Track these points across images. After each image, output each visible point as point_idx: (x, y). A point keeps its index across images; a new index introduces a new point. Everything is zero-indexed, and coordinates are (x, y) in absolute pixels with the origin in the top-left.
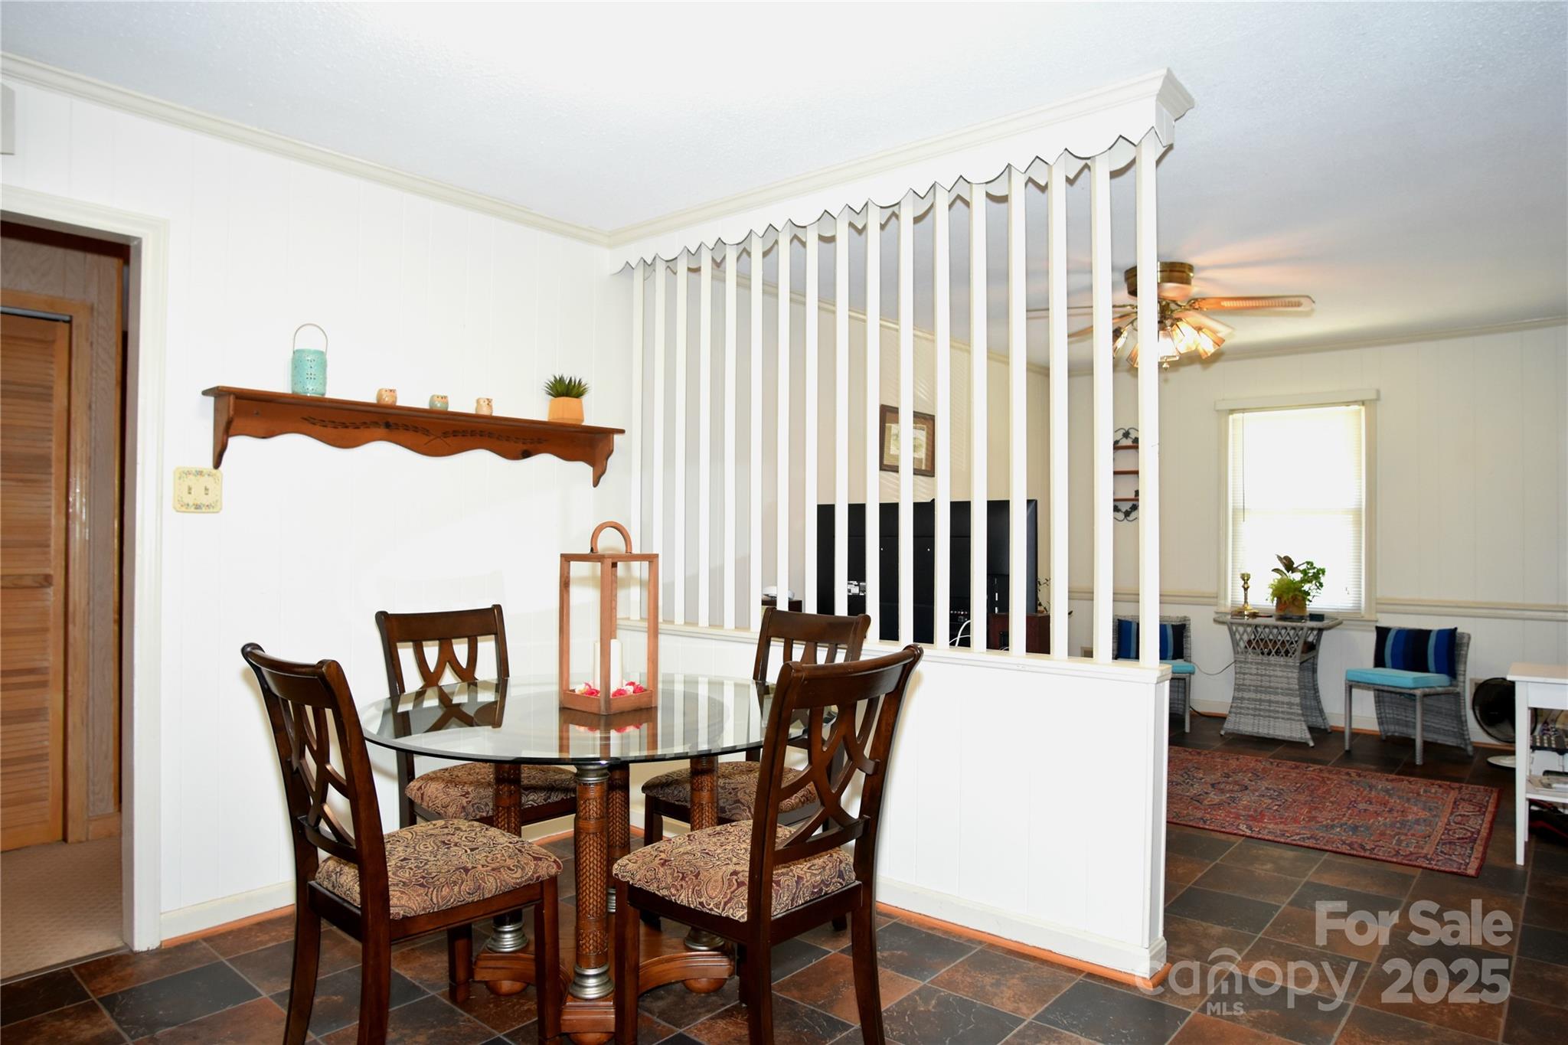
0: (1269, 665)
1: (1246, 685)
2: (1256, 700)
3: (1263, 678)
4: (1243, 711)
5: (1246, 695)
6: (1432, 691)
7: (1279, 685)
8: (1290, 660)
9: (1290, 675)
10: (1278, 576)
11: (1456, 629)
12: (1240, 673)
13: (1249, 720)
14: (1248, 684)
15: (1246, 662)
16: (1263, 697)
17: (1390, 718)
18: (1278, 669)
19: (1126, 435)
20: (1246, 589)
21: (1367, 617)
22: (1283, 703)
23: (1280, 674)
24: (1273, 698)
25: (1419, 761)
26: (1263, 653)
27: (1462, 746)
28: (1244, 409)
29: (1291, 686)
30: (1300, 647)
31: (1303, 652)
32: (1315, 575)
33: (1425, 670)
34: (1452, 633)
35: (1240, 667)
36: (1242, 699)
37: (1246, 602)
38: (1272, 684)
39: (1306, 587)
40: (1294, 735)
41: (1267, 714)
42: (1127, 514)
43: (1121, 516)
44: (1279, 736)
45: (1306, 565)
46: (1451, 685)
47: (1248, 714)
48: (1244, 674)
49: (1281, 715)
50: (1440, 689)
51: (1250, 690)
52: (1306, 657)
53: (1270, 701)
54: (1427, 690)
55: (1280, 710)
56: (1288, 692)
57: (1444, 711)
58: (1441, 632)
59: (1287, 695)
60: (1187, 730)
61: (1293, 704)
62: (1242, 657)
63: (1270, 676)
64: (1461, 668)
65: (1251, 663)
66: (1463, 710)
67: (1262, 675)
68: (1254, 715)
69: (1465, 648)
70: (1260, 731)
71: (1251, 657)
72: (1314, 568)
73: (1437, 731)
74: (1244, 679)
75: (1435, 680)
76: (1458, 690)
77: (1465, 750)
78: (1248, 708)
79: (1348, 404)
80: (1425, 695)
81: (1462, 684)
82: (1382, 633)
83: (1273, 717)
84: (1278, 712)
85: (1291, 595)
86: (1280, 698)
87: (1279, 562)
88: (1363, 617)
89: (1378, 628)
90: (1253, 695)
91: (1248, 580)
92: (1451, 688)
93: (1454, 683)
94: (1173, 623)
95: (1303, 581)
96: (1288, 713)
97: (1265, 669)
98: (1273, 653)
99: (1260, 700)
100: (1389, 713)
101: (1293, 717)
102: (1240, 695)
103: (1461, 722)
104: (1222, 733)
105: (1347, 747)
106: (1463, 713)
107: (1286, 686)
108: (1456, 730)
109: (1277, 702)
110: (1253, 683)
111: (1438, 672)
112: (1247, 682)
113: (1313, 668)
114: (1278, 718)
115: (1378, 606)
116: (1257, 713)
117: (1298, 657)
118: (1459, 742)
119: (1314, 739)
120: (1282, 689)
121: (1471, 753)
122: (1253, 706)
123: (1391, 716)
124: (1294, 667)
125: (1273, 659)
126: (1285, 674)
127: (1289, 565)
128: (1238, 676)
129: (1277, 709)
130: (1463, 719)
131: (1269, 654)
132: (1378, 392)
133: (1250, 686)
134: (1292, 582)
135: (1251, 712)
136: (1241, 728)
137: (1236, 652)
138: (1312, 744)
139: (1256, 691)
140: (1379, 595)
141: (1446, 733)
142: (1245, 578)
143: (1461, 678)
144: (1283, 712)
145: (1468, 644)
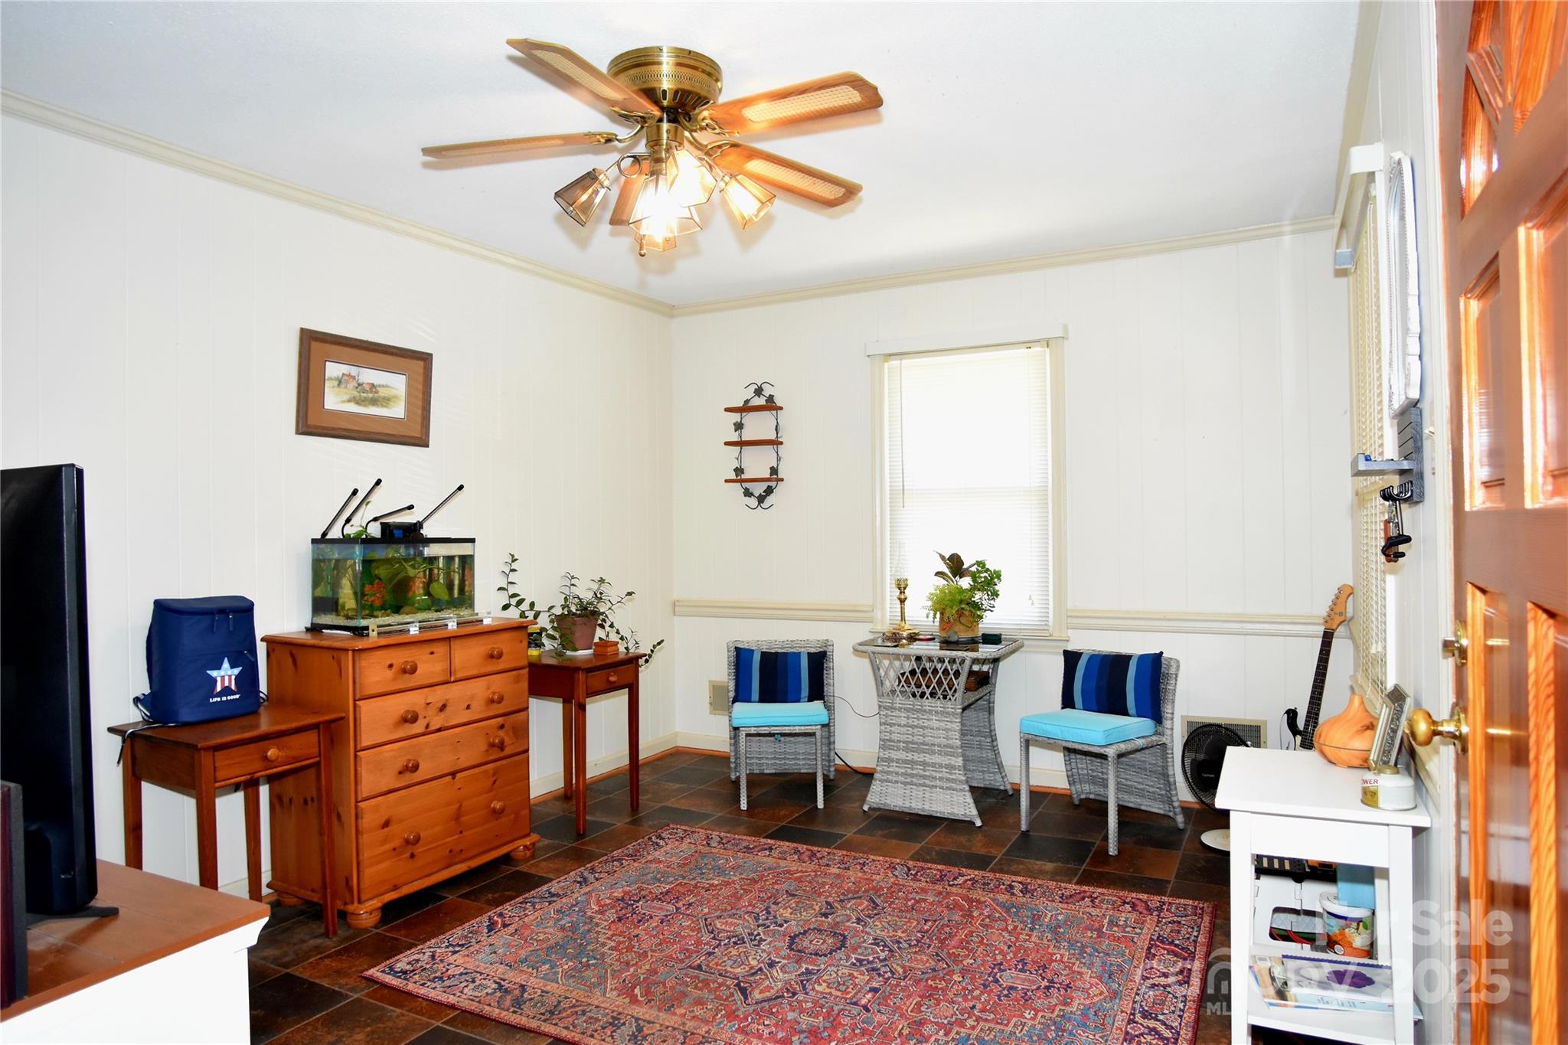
0: (922, 711)
1: (893, 741)
2: (905, 762)
3: (915, 730)
4: (890, 777)
5: (894, 755)
6: (1130, 746)
7: (937, 741)
8: (949, 704)
9: (949, 726)
10: (941, 582)
11: (1162, 653)
12: (885, 724)
13: (899, 790)
14: (896, 739)
15: (892, 708)
16: (916, 757)
17: (1084, 774)
18: (934, 717)
19: (759, 392)
20: (902, 601)
21: (1056, 636)
22: (941, 766)
23: (936, 724)
24: (928, 758)
25: (1112, 850)
26: (914, 695)
27: (1171, 814)
28: (902, 354)
29: (950, 742)
30: (960, 683)
31: (967, 689)
32: (988, 582)
33: (1124, 712)
34: (1157, 658)
35: (886, 716)
36: (889, 760)
37: (903, 618)
38: (926, 739)
39: (978, 596)
40: (956, 811)
41: (921, 781)
42: (761, 499)
43: (753, 502)
44: (937, 812)
45: (976, 566)
46: (1156, 733)
47: (897, 782)
48: (891, 725)
49: (938, 783)
50: (1141, 743)
51: (899, 749)
52: (972, 696)
53: (924, 764)
54: (1123, 747)
55: (938, 775)
56: (946, 750)
57: (1148, 766)
58: (1142, 658)
59: (946, 754)
60: (820, 805)
61: (953, 767)
62: (887, 701)
63: (923, 728)
64: (1167, 709)
65: (900, 709)
66: (1170, 768)
67: (913, 727)
68: (905, 784)
69: (1173, 682)
70: (913, 805)
71: (899, 700)
72: (988, 570)
73: (1141, 793)
74: (891, 733)
75: (1132, 727)
76: (1164, 740)
77: (1173, 819)
78: (897, 773)
79: (1029, 344)
80: (1120, 756)
81: (1168, 732)
82: (1071, 659)
83: (928, 786)
84: (934, 778)
85: (956, 608)
86: (937, 759)
87: (942, 562)
88: (1051, 635)
89: (1066, 653)
90: (902, 755)
91: (905, 588)
92: (1154, 738)
93: (1160, 729)
94: (813, 650)
95: (973, 589)
96: (948, 780)
97: (918, 719)
98: (928, 695)
99: (913, 762)
100: (1082, 769)
101: (954, 786)
102: (886, 754)
103: (1170, 785)
104: (866, 808)
105: (1024, 828)
106: (1171, 773)
107: (944, 741)
108: (1163, 792)
109: (933, 765)
110: (903, 738)
111: (1139, 715)
112: (895, 737)
113: (989, 707)
114: (936, 787)
115: (1069, 620)
116: (909, 780)
117: (959, 700)
118: (1167, 809)
119: (981, 814)
120: (939, 746)
121: (1181, 826)
122: (903, 771)
123: (1085, 772)
124: (954, 714)
125: (928, 703)
126: (943, 724)
127: (956, 565)
128: (883, 727)
129: (934, 774)
130: (1171, 780)
131: (922, 695)
132: (1065, 327)
133: (899, 741)
134: (961, 591)
135: (901, 779)
136: (888, 802)
137: (880, 695)
138: (978, 823)
139: (907, 750)
140: (1070, 606)
141: (1152, 797)
142: (902, 586)
143: (1167, 723)
144: (941, 779)
145: (1176, 675)
